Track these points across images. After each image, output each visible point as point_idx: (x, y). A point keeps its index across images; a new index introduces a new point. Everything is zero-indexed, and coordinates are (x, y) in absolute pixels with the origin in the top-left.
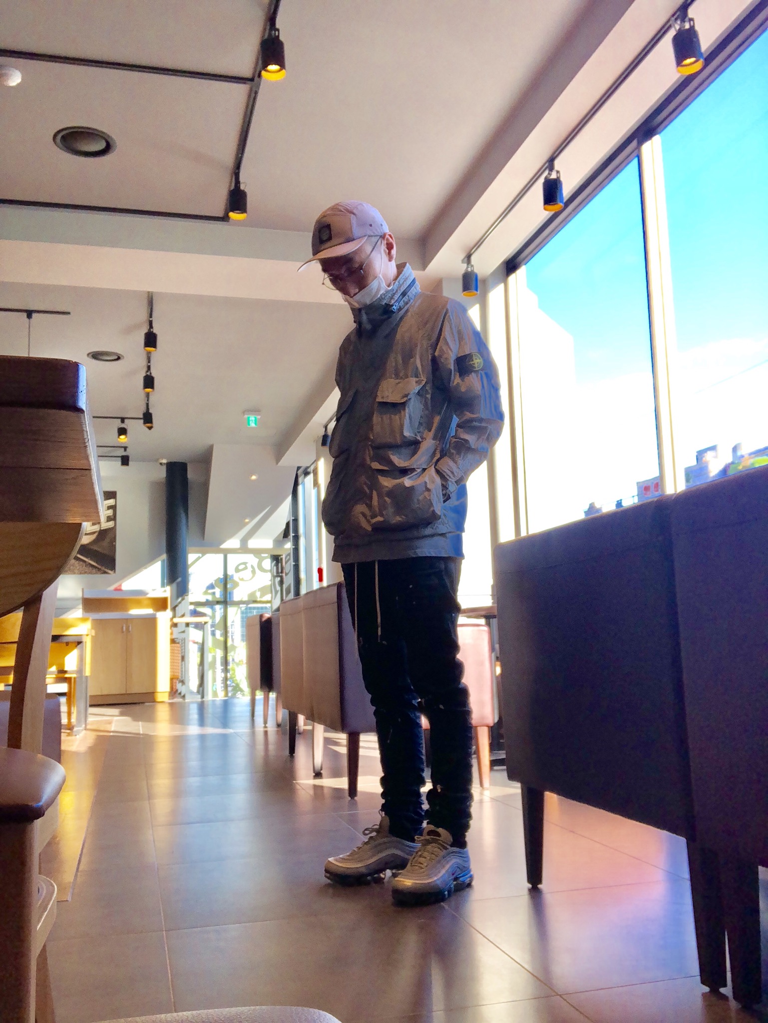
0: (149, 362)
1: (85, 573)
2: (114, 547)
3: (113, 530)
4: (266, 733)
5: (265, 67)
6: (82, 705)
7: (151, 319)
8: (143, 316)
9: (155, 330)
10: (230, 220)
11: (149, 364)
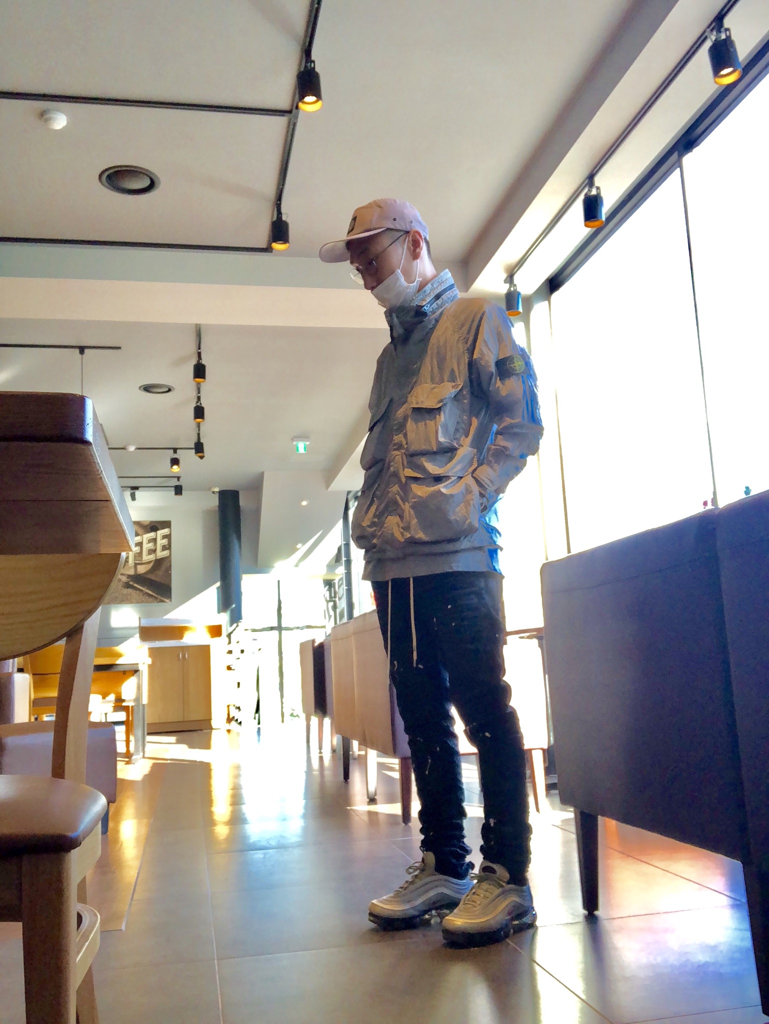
0: (199, 393)
1: (142, 602)
2: (170, 575)
3: (168, 559)
4: (321, 758)
5: (302, 98)
6: (139, 733)
7: (199, 351)
8: (192, 349)
9: (204, 362)
10: (274, 251)
11: (199, 395)
